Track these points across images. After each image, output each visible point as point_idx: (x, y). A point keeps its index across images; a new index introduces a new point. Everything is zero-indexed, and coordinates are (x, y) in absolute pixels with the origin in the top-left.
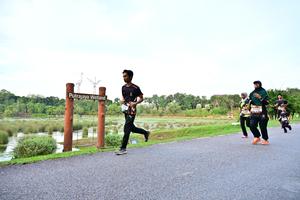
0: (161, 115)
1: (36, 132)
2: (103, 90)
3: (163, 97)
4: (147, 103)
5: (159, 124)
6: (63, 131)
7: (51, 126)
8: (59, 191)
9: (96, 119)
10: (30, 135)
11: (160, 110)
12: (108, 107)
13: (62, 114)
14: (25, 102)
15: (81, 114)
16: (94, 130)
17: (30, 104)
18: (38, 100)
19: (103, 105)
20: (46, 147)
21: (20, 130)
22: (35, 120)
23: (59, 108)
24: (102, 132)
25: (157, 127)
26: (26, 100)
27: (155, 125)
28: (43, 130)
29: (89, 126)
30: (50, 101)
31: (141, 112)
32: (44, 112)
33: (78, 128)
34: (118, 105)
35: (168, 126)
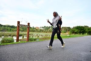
0: (46, 32)
1: (8, 36)
2: (29, 24)
3: (47, 27)
4: (42, 29)
5: (46, 35)
6: (16, 36)
7: (13, 34)
8: (13, 53)
9: (27, 33)
10: (6, 37)
11: (46, 31)
12: (31, 29)
13: (16, 31)
14: (4, 27)
15: (22, 31)
16: (26, 36)
17: (6, 27)
18: (9, 26)
19: (29, 29)
20: (11, 41)
21: (3, 35)
22: (7, 32)
23: (15, 29)
24: (28, 37)
25: (45, 36)
26: (5, 26)
27: (45, 35)
28: (10, 36)
29: (24, 35)
30: (13, 27)
31: (41, 31)
32: (10, 30)
33: (21, 35)
34: (34, 29)
35: (48, 36)
